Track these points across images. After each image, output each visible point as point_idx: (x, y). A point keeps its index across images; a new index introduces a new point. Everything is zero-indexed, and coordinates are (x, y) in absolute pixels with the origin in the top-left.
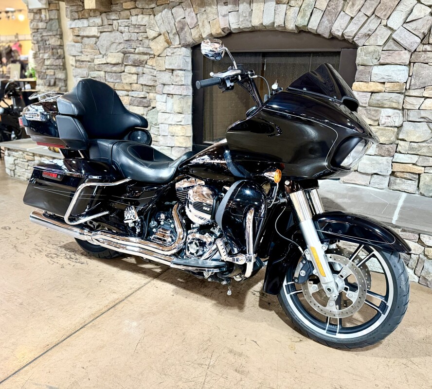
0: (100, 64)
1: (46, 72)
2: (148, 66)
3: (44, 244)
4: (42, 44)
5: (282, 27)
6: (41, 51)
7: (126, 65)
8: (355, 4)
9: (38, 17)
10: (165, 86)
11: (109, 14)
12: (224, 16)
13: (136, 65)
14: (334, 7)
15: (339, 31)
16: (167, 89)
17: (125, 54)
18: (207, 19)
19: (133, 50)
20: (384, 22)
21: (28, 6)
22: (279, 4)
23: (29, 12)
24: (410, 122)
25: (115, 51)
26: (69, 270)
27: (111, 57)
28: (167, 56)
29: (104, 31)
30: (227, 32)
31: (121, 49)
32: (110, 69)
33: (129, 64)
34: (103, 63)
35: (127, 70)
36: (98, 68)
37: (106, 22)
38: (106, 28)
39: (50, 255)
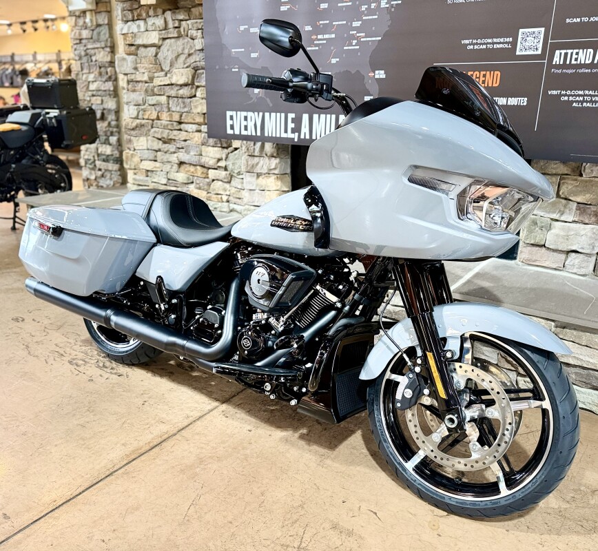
0: (161, 86)
1: (90, 100)
3: (68, 344)
4: (86, 61)
6: (85, 71)
7: (198, 87)
9: (81, 22)
11: (174, 13)
17: (196, 71)
21: (67, 7)
23: (70, 16)
25: (183, 67)
26: (101, 385)
27: (177, 74)
29: (169, 37)
31: (190, 64)
32: (175, 92)
33: (202, 85)
34: (166, 84)
35: (199, 94)
36: (159, 91)
37: (170, 23)
38: (171, 33)
39: (75, 362)
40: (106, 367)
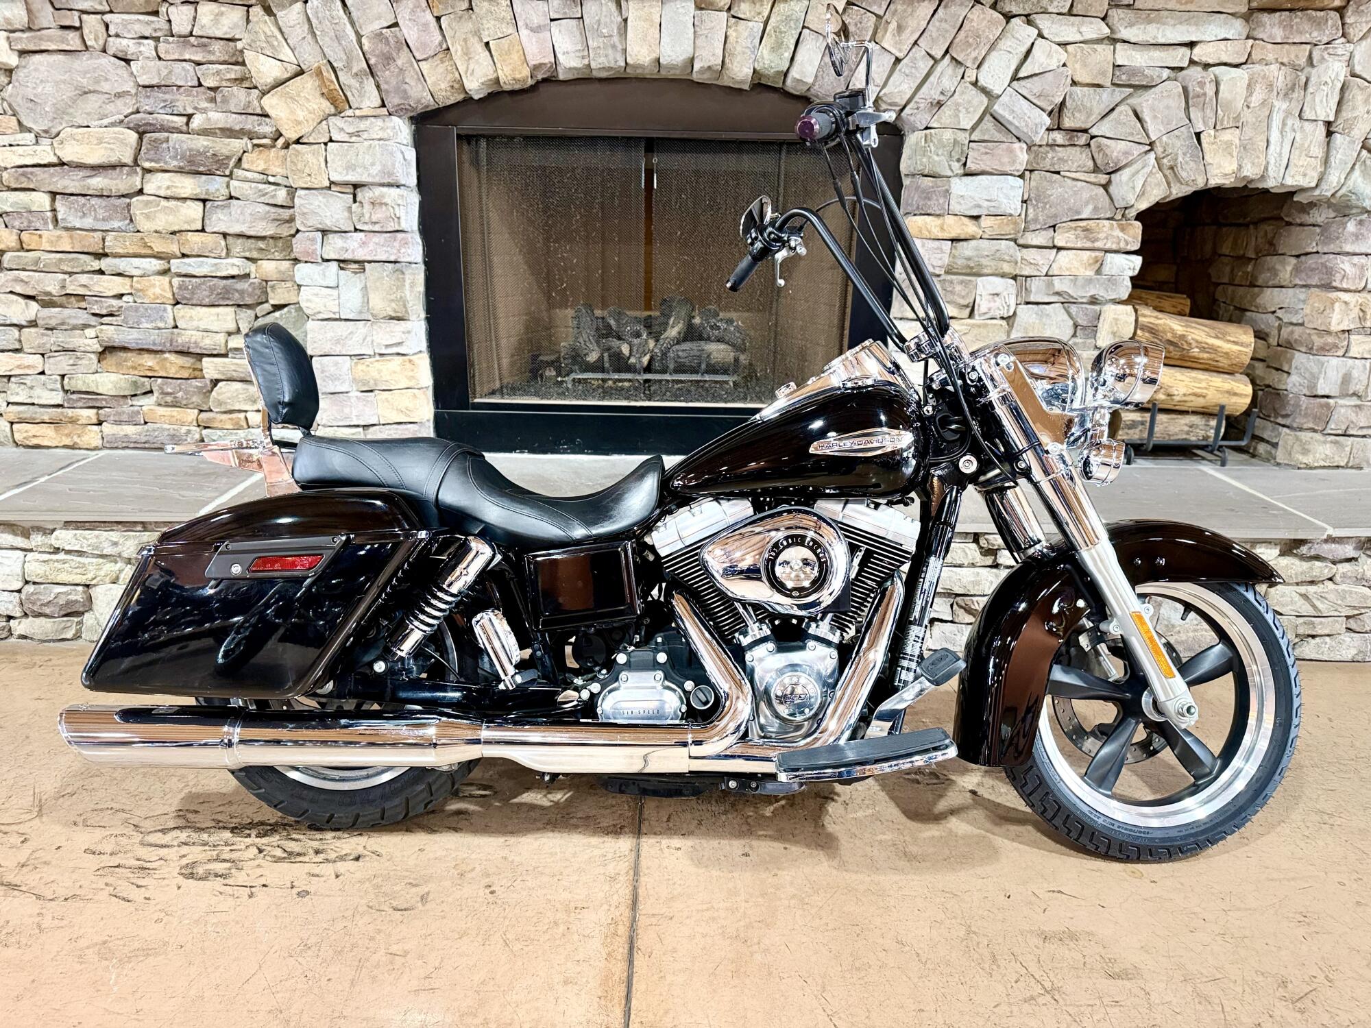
0: (25, 166)
2: (249, 175)
5: (715, 71)
7: (149, 171)
8: (906, 27)
10: (331, 236)
12: (536, 30)
13: (201, 169)
16: (335, 247)
17: (141, 135)
18: (477, 33)
19: (179, 120)
20: (971, 75)
22: (701, 9)
24: (1030, 306)
25: (96, 123)
26: (340, 893)
27: (78, 141)
28: (331, 141)
29: (43, 48)
30: (540, 77)
31: (122, 117)
32: (77, 184)
33: (166, 167)
34: (42, 162)
35: (159, 188)
36: (17, 179)
37: (46, 16)
38: (50, 39)
39: (200, 870)
40: (299, 854)
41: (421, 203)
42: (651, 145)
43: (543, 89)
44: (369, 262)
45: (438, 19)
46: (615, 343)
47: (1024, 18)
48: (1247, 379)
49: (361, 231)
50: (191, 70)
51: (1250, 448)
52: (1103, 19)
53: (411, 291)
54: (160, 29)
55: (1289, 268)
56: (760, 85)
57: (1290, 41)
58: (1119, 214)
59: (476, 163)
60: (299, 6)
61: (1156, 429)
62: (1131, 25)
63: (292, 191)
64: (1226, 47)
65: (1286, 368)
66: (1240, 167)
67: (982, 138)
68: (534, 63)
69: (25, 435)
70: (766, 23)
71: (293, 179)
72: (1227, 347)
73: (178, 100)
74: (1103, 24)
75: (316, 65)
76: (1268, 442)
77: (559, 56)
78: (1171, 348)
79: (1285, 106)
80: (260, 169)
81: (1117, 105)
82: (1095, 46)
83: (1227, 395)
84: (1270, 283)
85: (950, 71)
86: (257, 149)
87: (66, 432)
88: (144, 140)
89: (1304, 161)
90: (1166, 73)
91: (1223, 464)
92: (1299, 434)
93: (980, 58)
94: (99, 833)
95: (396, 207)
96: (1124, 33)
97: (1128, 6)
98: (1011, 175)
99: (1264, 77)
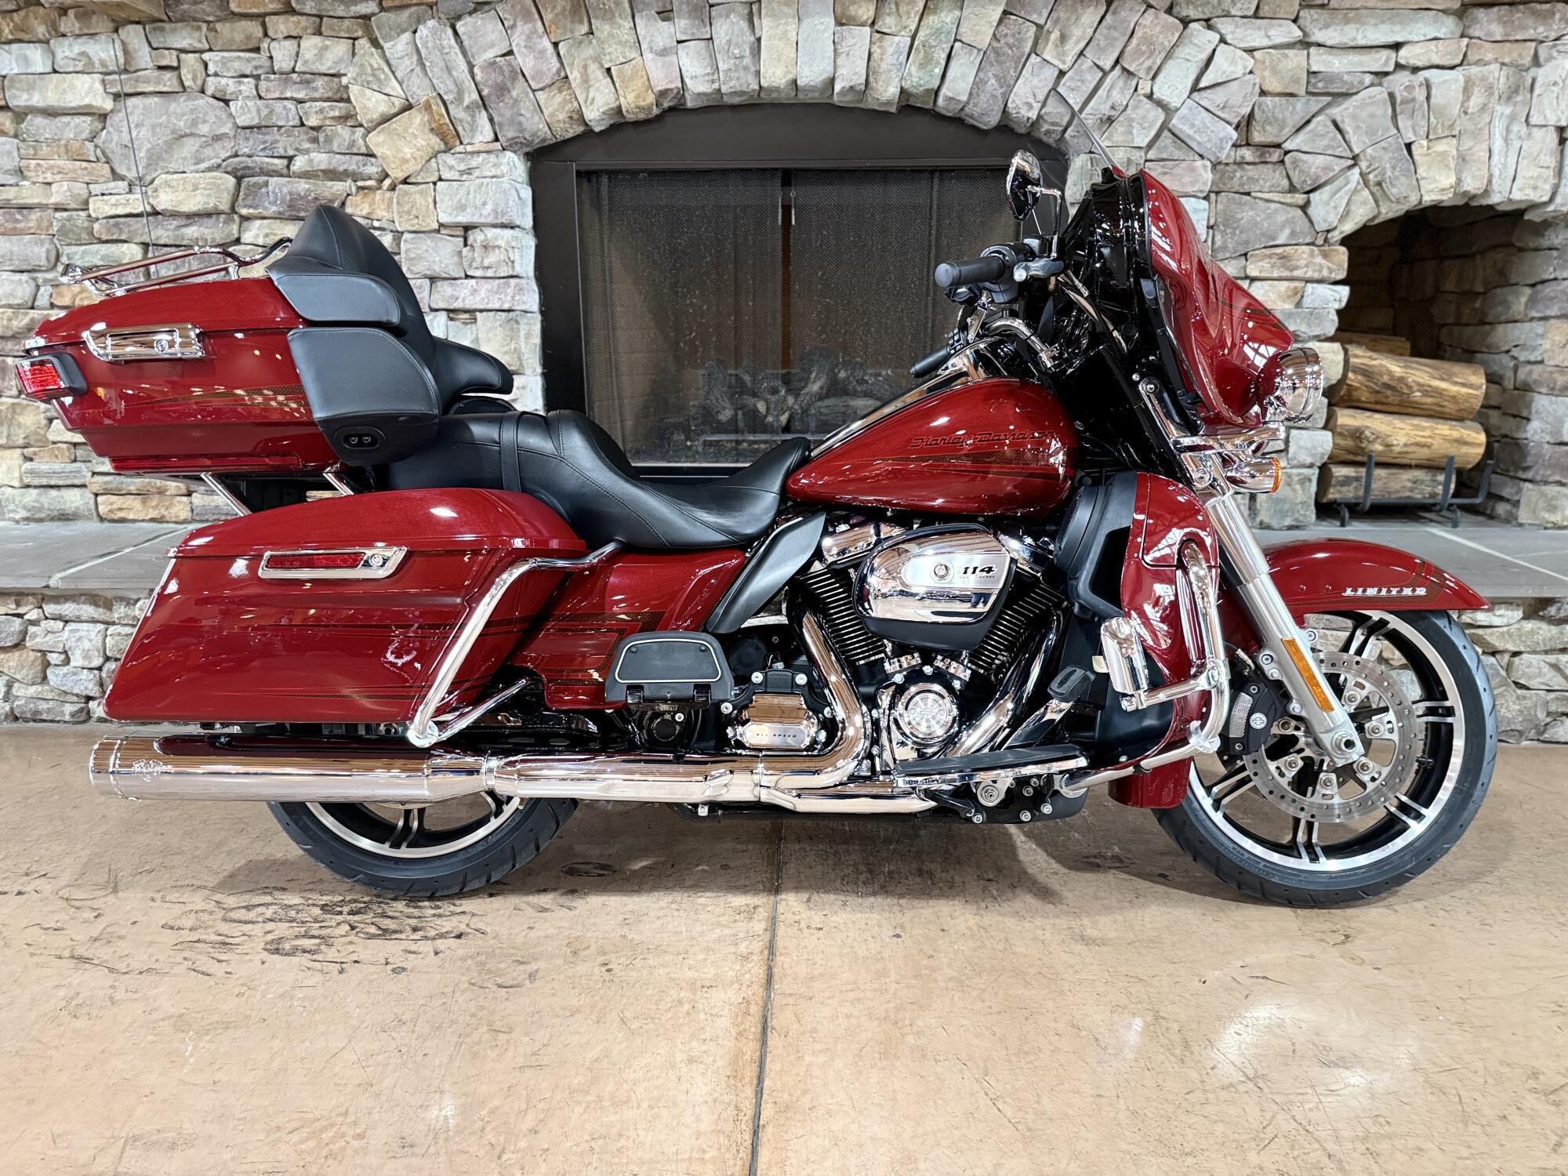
0: (117, 216)
5: (858, 92)
7: (246, 219)
8: (1071, 36)
10: (439, 284)
11: (163, 30)
12: (664, 52)
13: (302, 214)
14: (1011, 41)
15: (1030, 107)
16: (445, 294)
17: (239, 180)
18: (597, 59)
19: (280, 163)
20: (1145, 87)
22: (842, 24)
25: (192, 168)
26: (439, 970)
27: (173, 187)
28: (440, 179)
29: (139, 90)
30: (666, 105)
31: (219, 161)
32: (170, 233)
33: (265, 213)
34: (135, 212)
35: (257, 236)
36: (109, 230)
37: (144, 57)
38: (147, 81)
39: (287, 946)
40: (396, 932)
41: (537, 247)
42: (788, 177)
43: (670, 119)
44: (481, 311)
45: (556, 45)
46: (749, 401)
47: (1203, 23)
48: (1479, 426)
49: (472, 277)
50: (293, 108)
51: (1486, 509)
52: (1295, 21)
53: (526, 343)
54: (261, 67)
55: (1523, 300)
56: (908, 106)
57: (1512, 38)
58: (1321, 240)
59: (597, 203)
60: (407, 36)
61: (1374, 486)
62: (1326, 26)
63: (398, 235)
64: (1437, 46)
65: (1525, 414)
66: (1459, 181)
67: (1160, 156)
68: (659, 88)
69: (109, 508)
70: (913, 38)
71: (400, 223)
72: (1455, 389)
73: (277, 141)
74: (1294, 27)
75: (425, 98)
76: (1508, 500)
77: (687, 81)
78: (1389, 392)
79: (1508, 110)
80: (364, 213)
81: (1313, 116)
82: (1286, 51)
83: (1455, 445)
84: (1503, 318)
85: (1121, 83)
86: (361, 192)
87: (154, 504)
88: (243, 185)
89: (1535, 172)
90: (1368, 79)
91: (1455, 525)
92: (1543, 488)
93: (1156, 67)
94: (178, 909)
95: (510, 250)
96: (1318, 36)
97: (1323, 6)
98: (1194, 196)
99: (1484, 79)
